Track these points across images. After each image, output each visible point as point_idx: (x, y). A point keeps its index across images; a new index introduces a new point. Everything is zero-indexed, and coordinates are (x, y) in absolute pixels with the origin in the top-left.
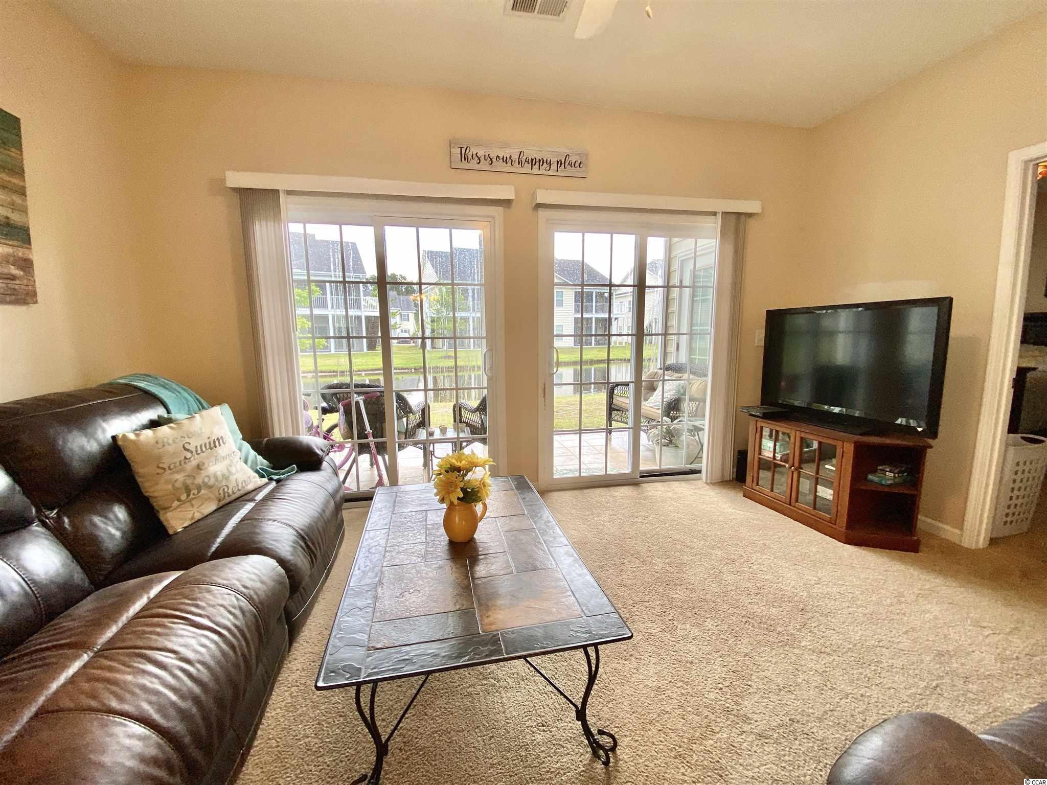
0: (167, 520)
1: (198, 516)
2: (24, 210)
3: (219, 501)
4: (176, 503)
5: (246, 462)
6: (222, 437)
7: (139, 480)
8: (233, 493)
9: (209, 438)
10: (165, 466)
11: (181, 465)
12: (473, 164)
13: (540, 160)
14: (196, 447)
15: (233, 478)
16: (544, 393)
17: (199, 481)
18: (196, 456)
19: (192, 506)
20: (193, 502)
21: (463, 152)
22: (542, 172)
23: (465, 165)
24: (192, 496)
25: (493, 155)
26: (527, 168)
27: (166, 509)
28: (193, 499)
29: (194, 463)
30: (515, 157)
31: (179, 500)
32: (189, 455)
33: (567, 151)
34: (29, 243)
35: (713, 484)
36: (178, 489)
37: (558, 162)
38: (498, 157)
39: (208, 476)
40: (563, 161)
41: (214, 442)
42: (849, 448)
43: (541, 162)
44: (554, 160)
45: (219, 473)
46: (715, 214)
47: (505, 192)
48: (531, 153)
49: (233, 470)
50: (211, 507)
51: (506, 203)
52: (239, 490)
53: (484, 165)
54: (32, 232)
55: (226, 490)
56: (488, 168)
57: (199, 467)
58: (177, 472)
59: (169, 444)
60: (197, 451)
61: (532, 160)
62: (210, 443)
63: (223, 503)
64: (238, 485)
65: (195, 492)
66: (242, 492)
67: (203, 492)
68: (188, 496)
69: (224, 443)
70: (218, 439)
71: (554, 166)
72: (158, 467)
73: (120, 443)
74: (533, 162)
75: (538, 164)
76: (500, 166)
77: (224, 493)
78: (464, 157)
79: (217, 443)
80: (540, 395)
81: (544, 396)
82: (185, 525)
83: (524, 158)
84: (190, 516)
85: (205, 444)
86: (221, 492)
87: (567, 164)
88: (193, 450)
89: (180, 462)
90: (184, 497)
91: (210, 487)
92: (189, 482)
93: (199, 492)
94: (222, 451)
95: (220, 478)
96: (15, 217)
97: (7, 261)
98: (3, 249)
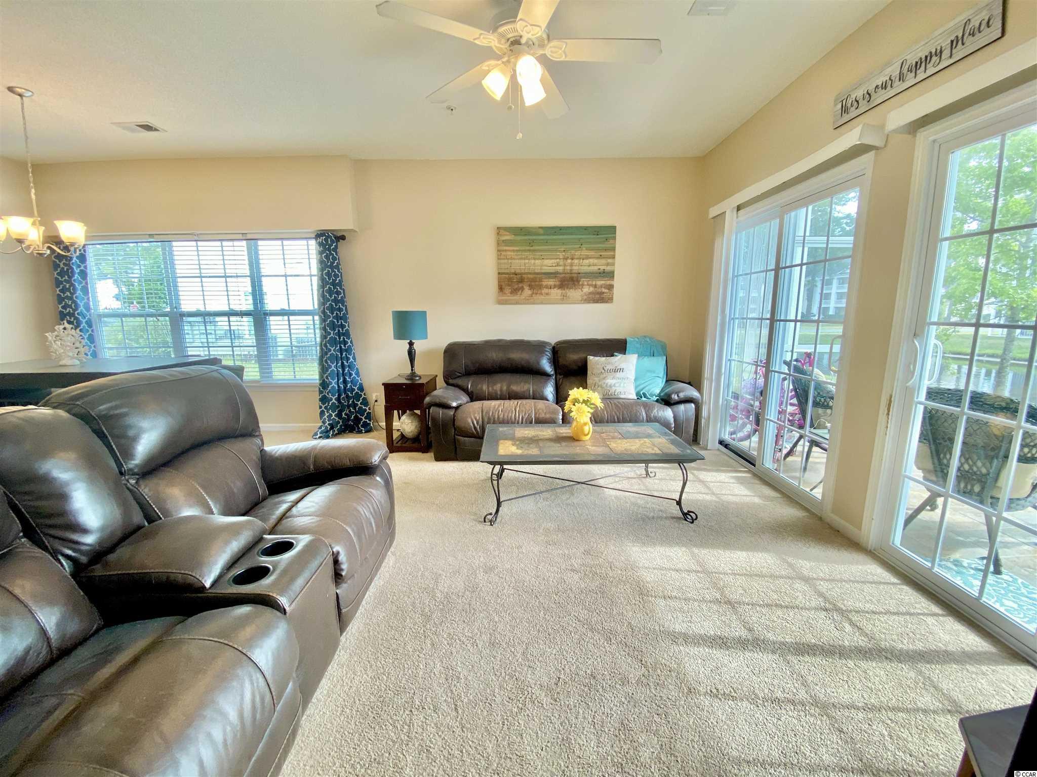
2: (613, 264)
3: (604, 396)
6: (623, 369)
8: (612, 395)
9: (617, 367)
12: (852, 113)
13: (927, 57)
14: (608, 369)
15: (614, 388)
16: (888, 409)
17: (601, 384)
18: (607, 373)
21: (844, 105)
22: (930, 72)
23: (844, 118)
25: (872, 88)
26: (910, 80)
29: (604, 376)
32: (603, 371)
34: (614, 278)
37: (951, 42)
38: (877, 87)
39: (604, 383)
40: (960, 35)
44: (946, 42)
45: (609, 384)
48: (914, 54)
53: (863, 106)
54: (615, 273)
55: (609, 392)
56: (867, 107)
57: (604, 378)
58: (597, 377)
60: (608, 371)
61: (916, 63)
64: (616, 393)
65: (597, 388)
66: (616, 397)
67: (600, 389)
68: (594, 388)
69: (623, 372)
70: (621, 369)
74: (917, 66)
75: (923, 64)
76: (879, 96)
78: (844, 109)
79: (618, 371)
80: (881, 412)
81: (888, 414)
83: (907, 66)
85: (614, 370)
87: (966, 35)
89: (599, 373)
91: (603, 388)
92: (598, 382)
95: (609, 386)
96: (608, 268)
97: (601, 286)
98: (600, 283)
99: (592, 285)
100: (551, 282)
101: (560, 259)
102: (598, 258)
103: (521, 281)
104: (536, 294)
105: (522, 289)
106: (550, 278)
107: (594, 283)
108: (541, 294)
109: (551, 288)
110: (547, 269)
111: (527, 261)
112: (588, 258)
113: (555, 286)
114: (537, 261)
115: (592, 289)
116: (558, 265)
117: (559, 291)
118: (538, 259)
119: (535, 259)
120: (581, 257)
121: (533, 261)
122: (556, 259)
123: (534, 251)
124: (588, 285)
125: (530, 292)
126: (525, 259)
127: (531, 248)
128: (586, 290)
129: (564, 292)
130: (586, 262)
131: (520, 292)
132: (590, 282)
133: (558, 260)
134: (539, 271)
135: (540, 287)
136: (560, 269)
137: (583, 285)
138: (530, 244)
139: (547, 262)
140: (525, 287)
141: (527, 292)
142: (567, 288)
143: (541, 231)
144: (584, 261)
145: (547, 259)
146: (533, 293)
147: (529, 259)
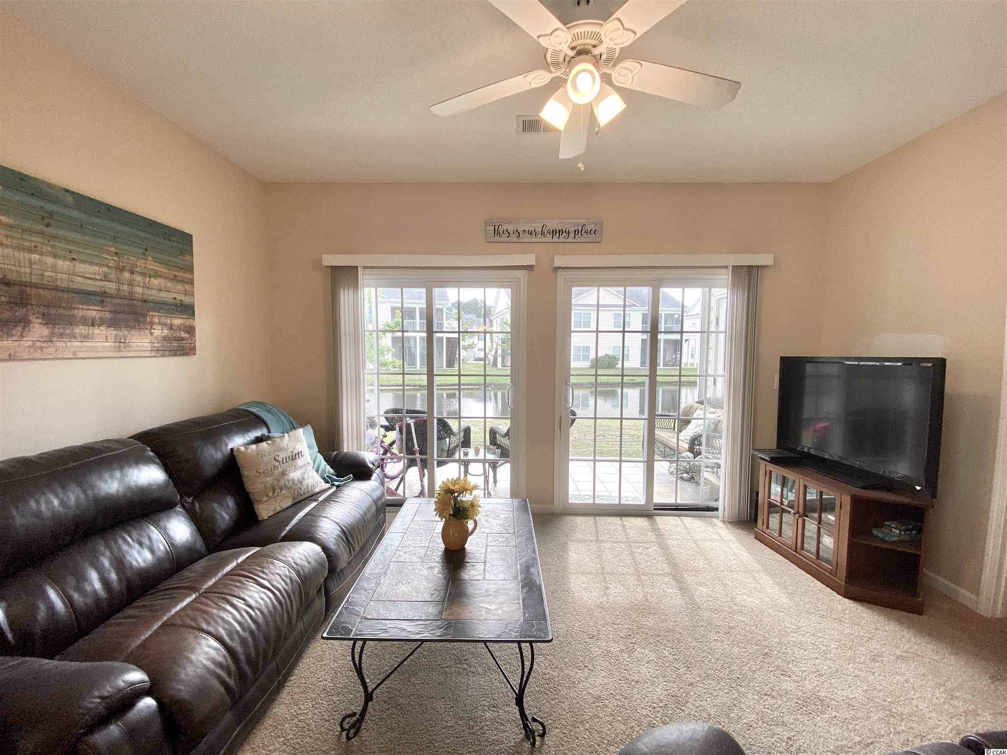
0: (258, 510)
1: (279, 509)
2: (192, 294)
3: (294, 499)
4: (265, 499)
5: (317, 471)
6: (301, 452)
7: (244, 480)
8: (304, 494)
9: (292, 452)
10: (261, 471)
11: (271, 471)
12: (504, 238)
13: (560, 231)
14: (283, 458)
15: (305, 483)
16: (560, 425)
17: (282, 483)
18: (282, 465)
19: (276, 501)
20: (277, 498)
21: (496, 229)
22: (562, 239)
23: (497, 238)
24: (276, 494)
25: (520, 230)
26: (548, 238)
27: (259, 502)
28: (277, 496)
29: (280, 470)
30: (539, 230)
31: (267, 496)
32: (277, 464)
33: (583, 221)
34: (194, 316)
35: (730, 523)
36: (267, 488)
37: (575, 231)
38: (524, 231)
39: (288, 480)
40: (580, 230)
41: (295, 455)
42: (847, 501)
43: (561, 232)
44: (572, 230)
45: (296, 478)
46: (727, 267)
47: (529, 259)
48: (552, 225)
49: (306, 477)
50: (289, 503)
51: (530, 268)
52: (308, 492)
53: (514, 238)
54: (196, 309)
55: (299, 491)
56: (515, 239)
57: (283, 473)
58: (269, 476)
59: (265, 456)
60: (283, 461)
61: (553, 231)
62: (292, 455)
63: (295, 501)
64: (308, 489)
65: (279, 491)
66: (311, 494)
67: (283, 491)
68: (274, 493)
69: (302, 456)
70: (298, 453)
71: (571, 235)
72: (257, 472)
73: (235, 454)
74: (553, 232)
75: (558, 234)
76: (526, 238)
77: (298, 493)
78: (496, 232)
79: (297, 456)
80: (556, 426)
81: (560, 428)
82: (270, 515)
83: (547, 230)
84: (273, 508)
85: (289, 456)
86: (296, 492)
87: (583, 232)
88: (280, 460)
89: (271, 468)
90: (270, 494)
91: (289, 488)
92: (275, 483)
93: (281, 491)
94: (300, 462)
95: (296, 482)
96: (186, 300)
97: (179, 328)
98: (177, 322)
99: (165, 324)
100: (93, 312)
101: (109, 267)
102: (171, 280)
103: (22, 301)
104: (61, 335)
105: (25, 323)
106: (89, 302)
107: (169, 322)
108: (73, 336)
109: (93, 325)
110: (80, 283)
111: (35, 257)
112: (157, 275)
113: (102, 322)
114: (60, 262)
115: (166, 332)
116: (106, 278)
117: (112, 332)
118: (64, 258)
119: (55, 256)
120: (146, 271)
121: (50, 260)
122: (103, 266)
123: (54, 237)
124: (160, 324)
125: (45, 331)
126: (30, 250)
127: (46, 229)
128: (158, 331)
129: (121, 333)
130: (155, 282)
131: (20, 328)
132: (163, 320)
133: (105, 269)
134: (65, 285)
135: (71, 321)
136: (111, 287)
137: (152, 323)
138: (43, 218)
139: (81, 267)
140: (32, 318)
141: (38, 330)
142: (126, 327)
143: (70, 200)
144: (152, 279)
145: (83, 262)
146: (53, 334)
147: (42, 254)
